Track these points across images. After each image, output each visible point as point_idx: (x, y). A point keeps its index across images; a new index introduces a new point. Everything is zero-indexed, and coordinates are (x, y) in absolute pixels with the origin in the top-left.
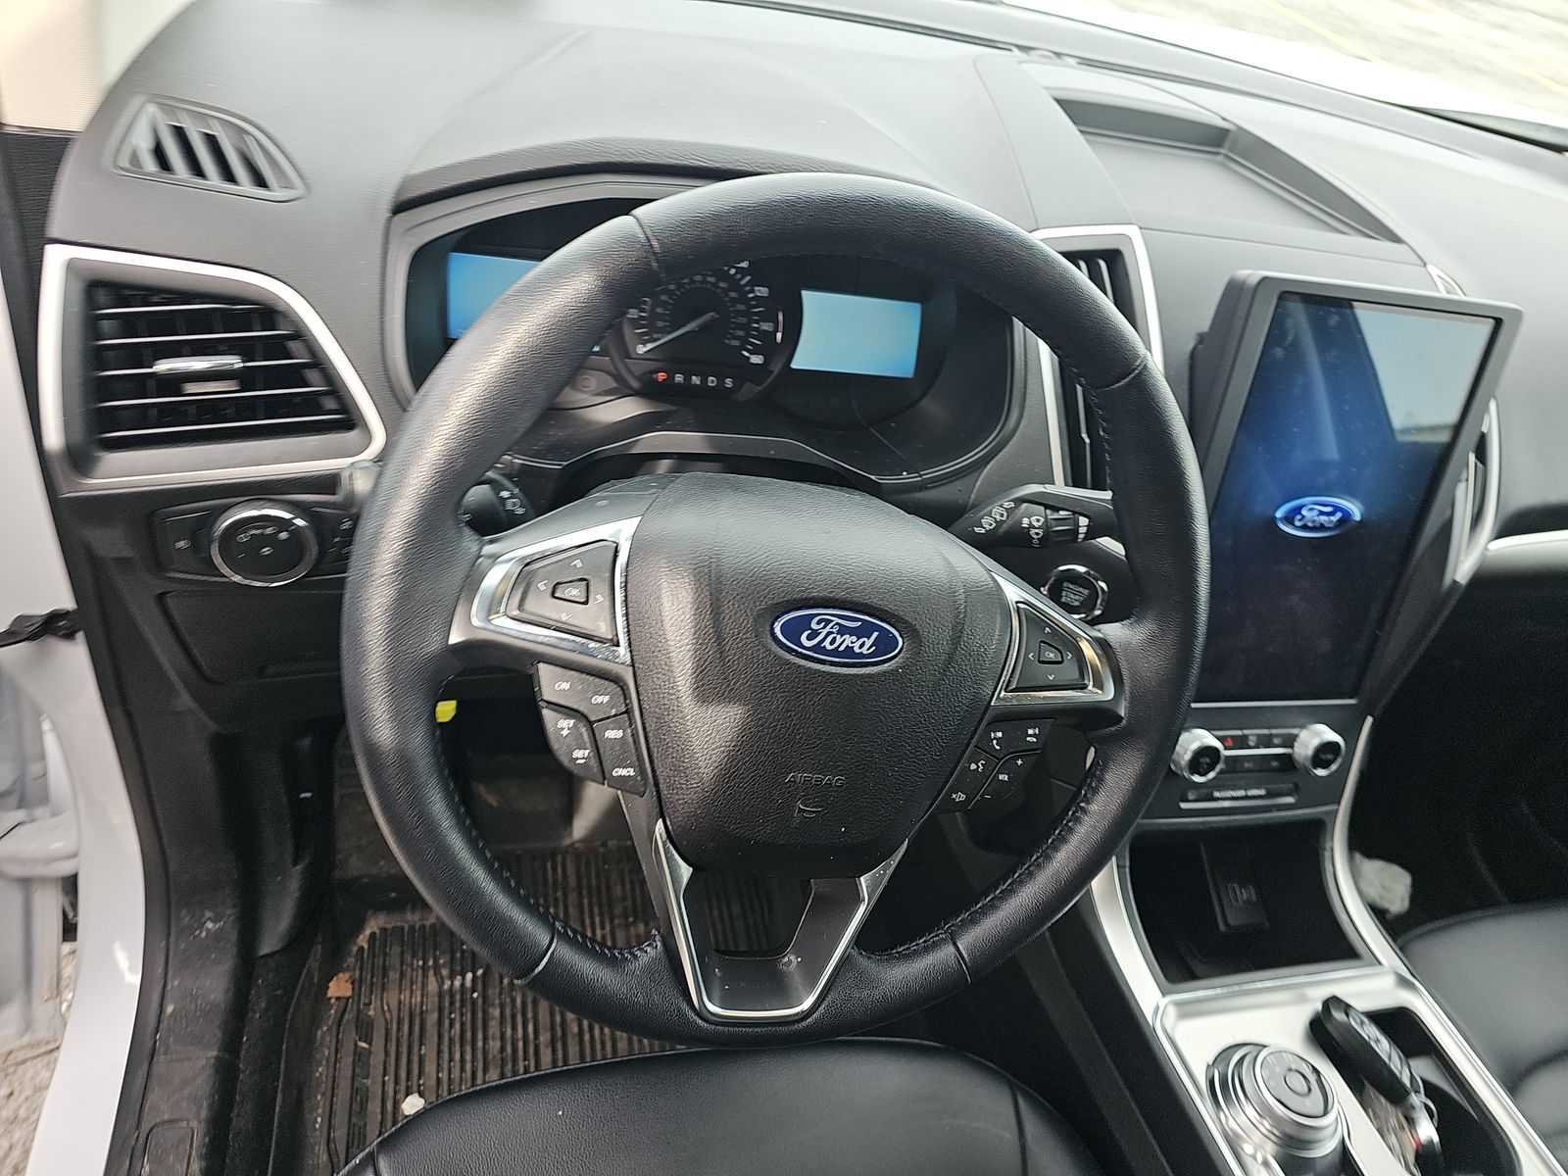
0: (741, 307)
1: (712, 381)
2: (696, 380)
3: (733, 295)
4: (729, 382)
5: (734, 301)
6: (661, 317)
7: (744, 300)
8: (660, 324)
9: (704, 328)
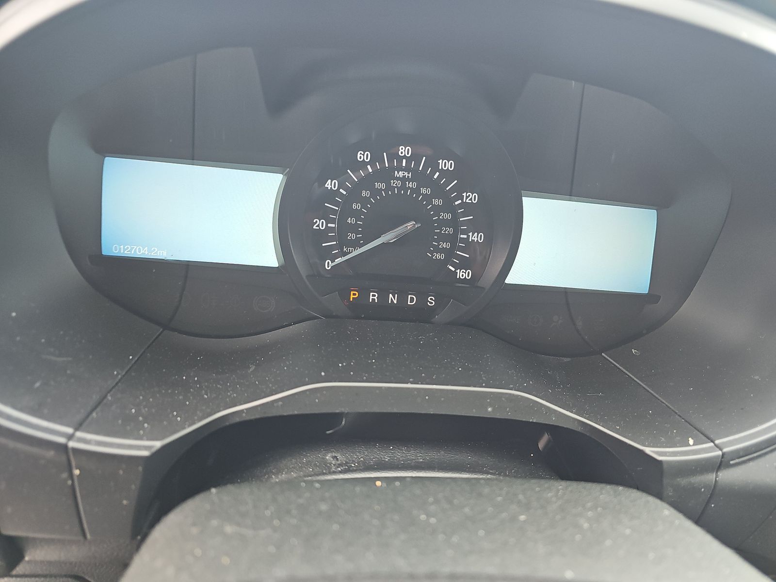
0: (448, 216)
1: (412, 300)
2: (393, 299)
3: (436, 202)
4: (431, 301)
5: (438, 210)
6: (354, 228)
7: (449, 206)
8: (352, 236)
9: (402, 240)
